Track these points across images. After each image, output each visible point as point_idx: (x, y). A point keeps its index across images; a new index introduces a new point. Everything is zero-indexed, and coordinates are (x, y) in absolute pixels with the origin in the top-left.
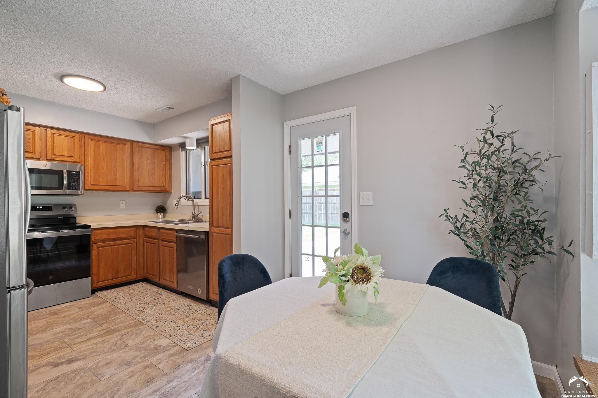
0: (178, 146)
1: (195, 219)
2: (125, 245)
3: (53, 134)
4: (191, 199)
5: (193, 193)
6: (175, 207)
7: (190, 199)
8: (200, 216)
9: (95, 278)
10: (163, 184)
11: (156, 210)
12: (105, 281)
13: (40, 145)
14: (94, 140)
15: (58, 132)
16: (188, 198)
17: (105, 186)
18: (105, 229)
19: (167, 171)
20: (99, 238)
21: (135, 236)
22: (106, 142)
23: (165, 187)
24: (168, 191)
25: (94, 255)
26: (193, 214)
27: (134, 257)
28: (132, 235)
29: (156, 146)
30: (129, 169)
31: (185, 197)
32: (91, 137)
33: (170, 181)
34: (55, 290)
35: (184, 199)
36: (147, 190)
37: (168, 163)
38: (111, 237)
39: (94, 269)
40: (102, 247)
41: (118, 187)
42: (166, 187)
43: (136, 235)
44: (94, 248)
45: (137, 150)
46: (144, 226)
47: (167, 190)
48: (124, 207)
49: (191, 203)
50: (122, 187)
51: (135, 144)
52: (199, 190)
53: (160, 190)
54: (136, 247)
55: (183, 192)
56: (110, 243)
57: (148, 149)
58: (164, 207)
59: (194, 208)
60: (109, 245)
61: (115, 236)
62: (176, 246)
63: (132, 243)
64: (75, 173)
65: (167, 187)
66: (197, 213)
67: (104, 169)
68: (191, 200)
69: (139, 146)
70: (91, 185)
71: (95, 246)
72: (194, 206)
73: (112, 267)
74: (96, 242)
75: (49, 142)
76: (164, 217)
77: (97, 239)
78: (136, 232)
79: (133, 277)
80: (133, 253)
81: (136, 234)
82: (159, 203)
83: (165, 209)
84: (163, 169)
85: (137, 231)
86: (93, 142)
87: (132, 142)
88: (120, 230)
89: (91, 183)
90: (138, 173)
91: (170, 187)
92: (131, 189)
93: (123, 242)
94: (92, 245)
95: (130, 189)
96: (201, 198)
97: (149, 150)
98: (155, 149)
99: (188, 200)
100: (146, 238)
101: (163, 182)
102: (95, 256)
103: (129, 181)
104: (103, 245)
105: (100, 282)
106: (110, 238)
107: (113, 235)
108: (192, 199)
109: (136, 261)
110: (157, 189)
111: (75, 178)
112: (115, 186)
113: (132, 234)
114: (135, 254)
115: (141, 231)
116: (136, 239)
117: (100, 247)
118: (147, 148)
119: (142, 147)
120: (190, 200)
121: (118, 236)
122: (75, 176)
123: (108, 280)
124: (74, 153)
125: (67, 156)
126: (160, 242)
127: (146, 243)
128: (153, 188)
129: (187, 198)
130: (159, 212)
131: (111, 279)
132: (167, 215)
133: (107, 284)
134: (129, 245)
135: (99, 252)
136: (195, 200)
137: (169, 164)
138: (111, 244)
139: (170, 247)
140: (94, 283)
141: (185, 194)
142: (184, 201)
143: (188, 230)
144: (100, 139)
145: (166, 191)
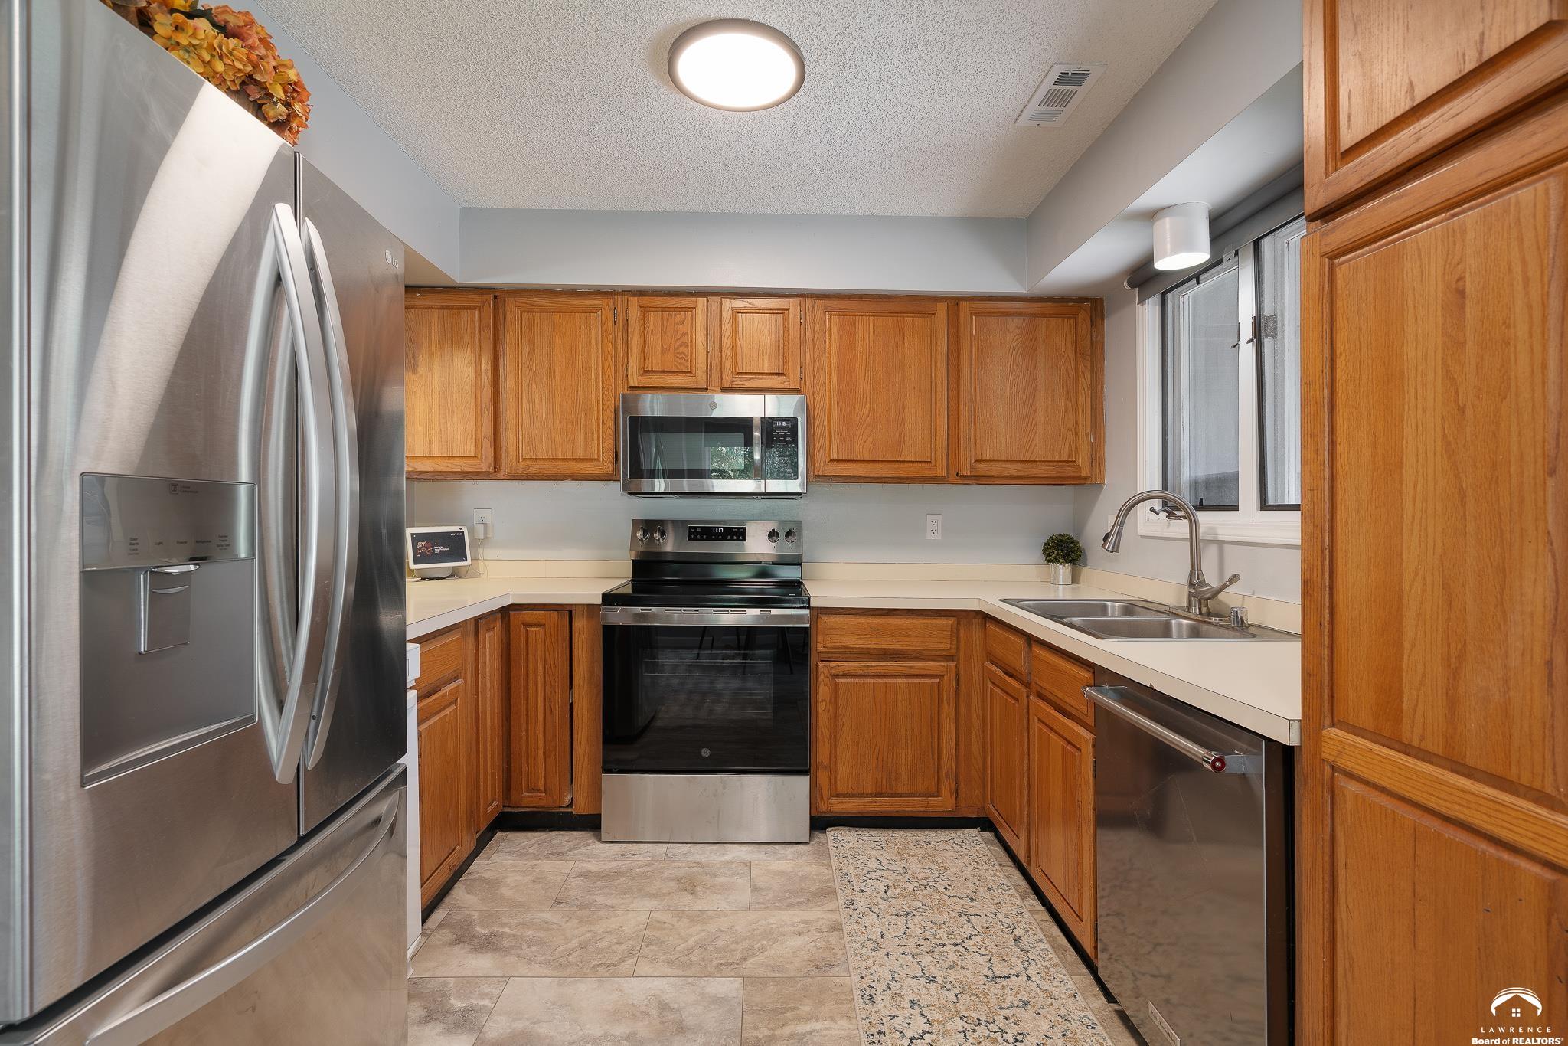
0: (1125, 284)
1: (1204, 610)
2: (918, 680)
3: (736, 311)
4: (1182, 513)
5: (1196, 484)
6: (1103, 546)
7: (1178, 510)
8: (1231, 598)
9: (823, 778)
10: (1067, 450)
11: (1045, 549)
12: (852, 796)
13: (707, 348)
14: (840, 313)
15: (747, 302)
16: (1171, 509)
17: (871, 465)
18: (857, 614)
19: (1084, 399)
20: (838, 645)
21: (953, 651)
22: (875, 314)
23: (1075, 462)
24: (1086, 478)
25: (823, 701)
26: (1191, 585)
27: (949, 728)
28: (942, 647)
29: (1040, 304)
30: (944, 398)
31: (1157, 504)
32: (830, 304)
33: (1095, 438)
34: (715, 796)
35: (1152, 510)
36: (1006, 474)
37: (1086, 367)
38: (872, 644)
39: (822, 751)
40: (844, 676)
41: (911, 465)
42: (1080, 462)
43: (958, 648)
44: (822, 677)
45: (971, 329)
46: (985, 617)
47: (1084, 474)
48: (938, 537)
49: (1181, 528)
50: (921, 465)
51: (964, 304)
52: (1227, 470)
53: (1053, 473)
54: (958, 693)
55: (1149, 478)
56: (872, 666)
57: (1009, 319)
58: (1073, 542)
59: (1199, 557)
60: (867, 671)
61: (885, 643)
62: (1094, 746)
63: (943, 676)
64: (784, 424)
65: (1083, 461)
66: (1212, 580)
67: (868, 405)
68: (1184, 517)
69: (977, 314)
70: (831, 461)
71: (826, 672)
72: (1195, 543)
73: (877, 751)
74: (829, 655)
75: (726, 338)
76: (1075, 579)
77: (829, 645)
78: (955, 634)
79: (942, 804)
80: (945, 714)
81: (955, 642)
82: (1059, 527)
83: (1080, 550)
84: (1068, 392)
85: (962, 632)
86: (834, 319)
87: (954, 301)
88: (903, 621)
89: (830, 456)
90: (975, 415)
91: (1097, 459)
92: (953, 473)
93: (911, 667)
94: (817, 666)
95: (948, 473)
96: (1235, 508)
97: (1014, 323)
98: (1034, 315)
99: (1170, 515)
100: (992, 662)
101: (1067, 444)
102: (824, 703)
103: (944, 444)
104: (847, 668)
105: (838, 796)
106: (871, 646)
107: (880, 640)
108: (1186, 511)
109: (957, 744)
110: (1040, 470)
111: (785, 441)
112: (900, 462)
113: (944, 643)
114: (953, 717)
115: (977, 634)
116: (958, 662)
117: (838, 676)
118: (1007, 315)
119: (991, 315)
120: (1177, 517)
121: (895, 645)
122: (785, 436)
123: (862, 796)
124: (785, 363)
125: (770, 374)
126: (1031, 697)
127: (989, 685)
128: (1029, 465)
129: (1165, 504)
130: (1056, 561)
131: (872, 796)
132: (1085, 572)
133: (861, 808)
134: (933, 680)
135: (835, 690)
136: (1203, 517)
137: (1092, 370)
138: (873, 671)
139: (1069, 743)
140: (821, 795)
141: (1157, 485)
142: (1148, 520)
143: (1151, 688)
144: (854, 305)
145: (1079, 478)
